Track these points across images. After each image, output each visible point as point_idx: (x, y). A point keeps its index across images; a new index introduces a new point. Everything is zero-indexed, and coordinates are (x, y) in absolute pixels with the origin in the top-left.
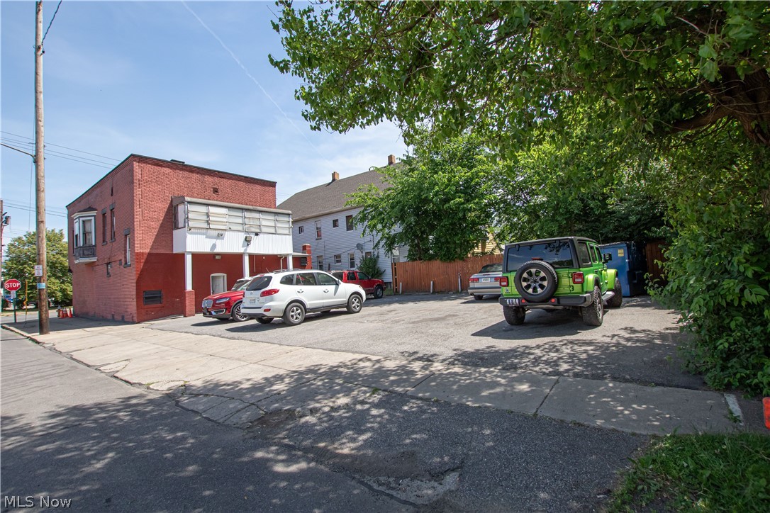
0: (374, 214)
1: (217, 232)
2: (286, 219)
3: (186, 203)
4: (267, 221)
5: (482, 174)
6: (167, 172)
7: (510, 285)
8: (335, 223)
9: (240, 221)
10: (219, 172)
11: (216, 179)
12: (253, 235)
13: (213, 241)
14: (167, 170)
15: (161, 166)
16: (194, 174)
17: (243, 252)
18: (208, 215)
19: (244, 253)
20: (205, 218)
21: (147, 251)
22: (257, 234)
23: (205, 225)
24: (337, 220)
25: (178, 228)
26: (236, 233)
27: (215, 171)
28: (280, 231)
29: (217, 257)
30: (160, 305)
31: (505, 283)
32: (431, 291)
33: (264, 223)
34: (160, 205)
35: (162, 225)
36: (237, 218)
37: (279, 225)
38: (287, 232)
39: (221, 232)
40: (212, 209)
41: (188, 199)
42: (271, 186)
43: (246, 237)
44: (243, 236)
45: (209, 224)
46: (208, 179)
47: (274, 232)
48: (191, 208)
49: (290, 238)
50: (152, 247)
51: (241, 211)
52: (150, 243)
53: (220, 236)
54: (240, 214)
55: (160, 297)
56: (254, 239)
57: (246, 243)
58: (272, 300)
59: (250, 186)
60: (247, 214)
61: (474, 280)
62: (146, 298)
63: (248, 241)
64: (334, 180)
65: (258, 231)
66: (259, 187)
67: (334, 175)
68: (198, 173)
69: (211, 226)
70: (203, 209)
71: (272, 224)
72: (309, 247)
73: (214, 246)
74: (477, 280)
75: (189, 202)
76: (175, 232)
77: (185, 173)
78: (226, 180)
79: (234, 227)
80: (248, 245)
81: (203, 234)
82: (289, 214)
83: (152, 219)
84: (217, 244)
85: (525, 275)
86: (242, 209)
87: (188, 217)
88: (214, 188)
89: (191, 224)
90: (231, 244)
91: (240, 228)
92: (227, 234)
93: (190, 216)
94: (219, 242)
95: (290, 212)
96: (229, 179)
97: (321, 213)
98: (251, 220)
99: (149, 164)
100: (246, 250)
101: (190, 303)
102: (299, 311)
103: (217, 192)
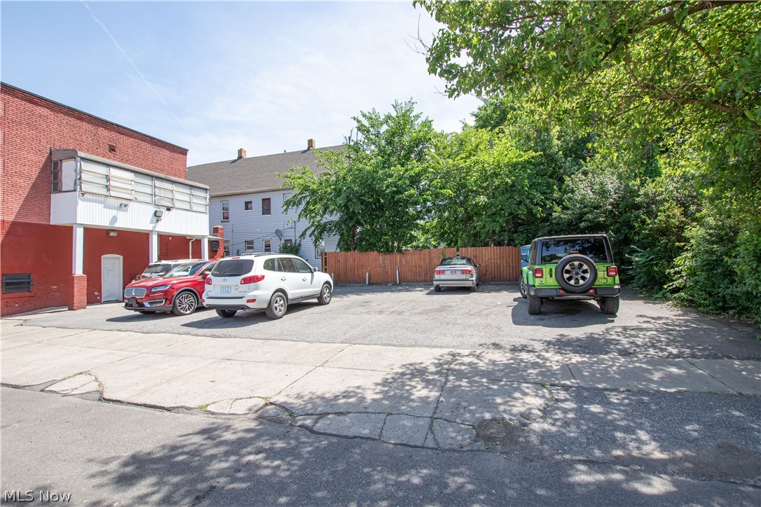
0: (310, 199)
1: (120, 202)
2: (202, 194)
3: (79, 159)
4: (181, 194)
5: (432, 170)
6: (45, 114)
7: (544, 276)
8: (248, 205)
9: (149, 190)
10: (118, 126)
11: (114, 134)
12: (164, 210)
13: (114, 212)
14: (45, 112)
15: (37, 104)
16: (84, 123)
17: (151, 229)
18: (108, 178)
19: (152, 231)
20: (104, 182)
21: (11, 218)
22: (169, 209)
23: (104, 191)
24: (250, 202)
25: (60, 191)
26: (144, 206)
27: (113, 124)
28: (195, 208)
29: (112, 234)
30: (28, 294)
31: (540, 275)
32: (367, 283)
33: (177, 196)
34: (31, 157)
35: (34, 185)
36: (145, 186)
37: (195, 200)
38: (203, 209)
39: (125, 202)
40: (114, 172)
41: (81, 154)
42: (180, 153)
43: (156, 212)
44: (152, 209)
45: (109, 190)
46: (103, 132)
47: (188, 208)
48: (85, 166)
49: (206, 217)
50: (19, 214)
51: (150, 178)
52: (16, 207)
53: (123, 207)
54: (149, 182)
55: (29, 283)
56: (166, 215)
57: (155, 219)
58: (257, 289)
59: (156, 149)
60: (158, 183)
61: (439, 272)
62: (7, 284)
63: (157, 216)
64: (240, 157)
65: (169, 205)
66: (167, 153)
67: (240, 151)
68: (89, 122)
69: (113, 193)
70: (102, 170)
71: (187, 198)
72: (222, 229)
73: (115, 219)
74: (443, 272)
75: (82, 159)
76: (54, 197)
77: (72, 119)
78: (127, 138)
79: (140, 198)
80: (157, 221)
81: (101, 203)
82: (206, 190)
83: (20, 175)
84: (118, 216)
85: (568, 267)
86: (152, 176)
87: (80, 178)
88: (110, 146)
89: (85, 187)
90: (136, 219)
91: (149, 199)
92: (131, 204)
93: (84, 176)
94: (120, 215)
95: (208, 187)
96: (130, 136)
97: (230, 192)
98: (162, 191)
99: (17, 97)
100: (155, 227)
101: (80, 291)
102: (282, 302)
103: (114, 150)
